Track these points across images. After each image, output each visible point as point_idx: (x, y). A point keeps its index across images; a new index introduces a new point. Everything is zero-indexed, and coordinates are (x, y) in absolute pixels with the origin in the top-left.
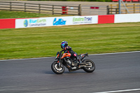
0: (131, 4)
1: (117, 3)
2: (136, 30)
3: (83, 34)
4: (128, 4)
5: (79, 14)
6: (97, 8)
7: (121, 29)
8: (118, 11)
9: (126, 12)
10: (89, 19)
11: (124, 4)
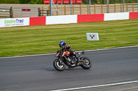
0: (62, 6)
1: (49, 5)
2: (67, 32)
3: (15, 36)
4: (59, 6)
5: (11, 17)
6: (29, 10)
7: (52, 31)
8: (49, 13)
9: (57, 14)
10: (21, 21)
11: (55, 6)
